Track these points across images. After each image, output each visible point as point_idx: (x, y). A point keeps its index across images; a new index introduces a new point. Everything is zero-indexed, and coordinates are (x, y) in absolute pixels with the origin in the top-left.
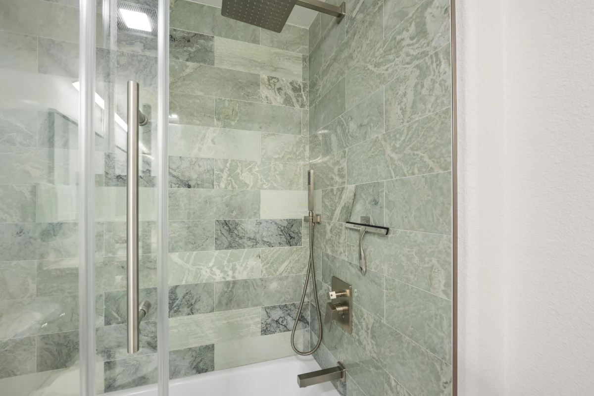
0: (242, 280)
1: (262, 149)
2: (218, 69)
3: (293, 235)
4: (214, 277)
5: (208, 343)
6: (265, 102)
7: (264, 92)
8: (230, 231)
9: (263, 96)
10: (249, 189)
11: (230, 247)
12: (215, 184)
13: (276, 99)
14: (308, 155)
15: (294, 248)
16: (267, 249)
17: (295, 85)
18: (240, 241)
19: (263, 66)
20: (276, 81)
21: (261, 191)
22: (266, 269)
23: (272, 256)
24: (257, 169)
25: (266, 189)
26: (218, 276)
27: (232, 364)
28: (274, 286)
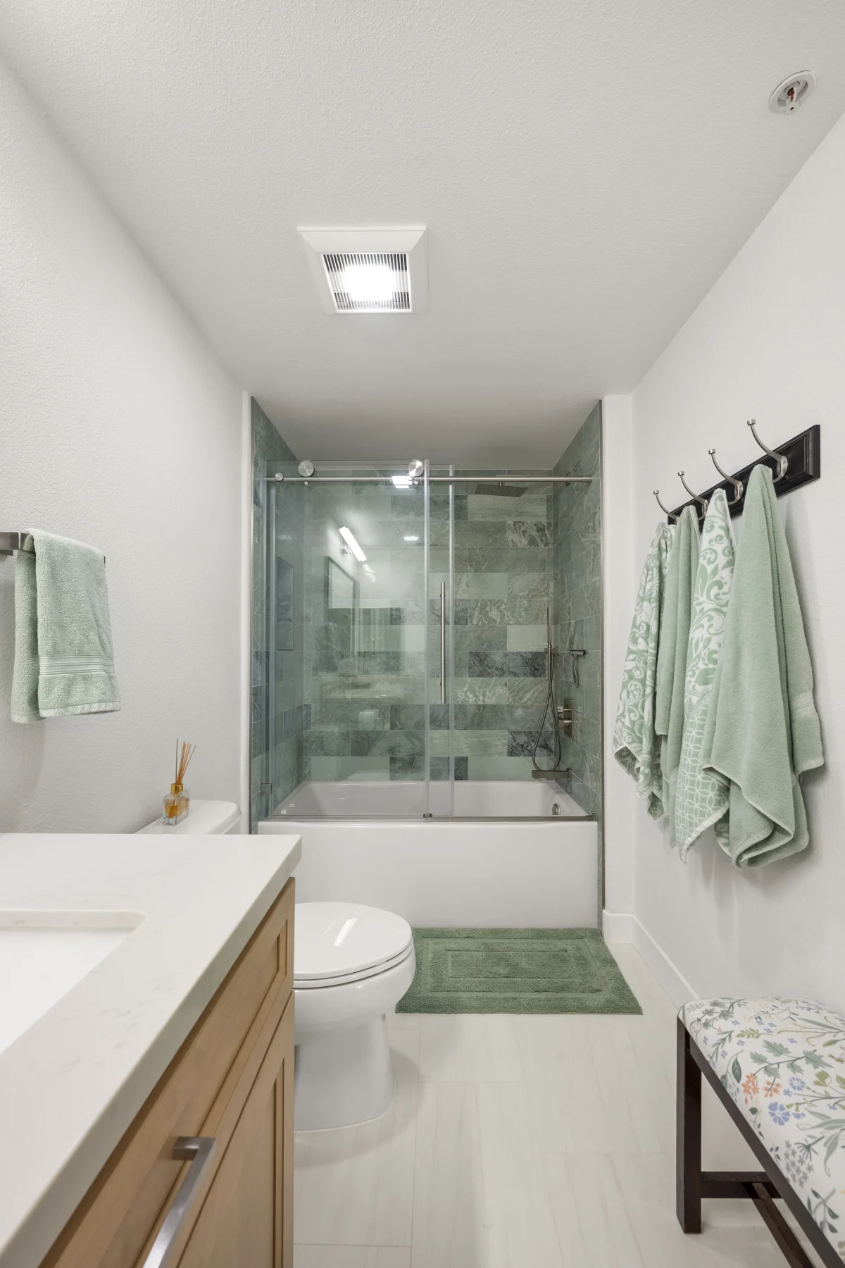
0: (491, 705)
1: (509, 588)
2: (472, 522)
3: (537, 667)
4: (468, 700)
5: (462, 755)
6: (511, 546)
7: (511, 536)
8: (481, 662)
9: (509, 539)
10: (497, 624)
11: (481, 675)
12: (468, 620)
13: (521, 542)
14: (552, 591)
15: (539, 679)
16: (513, 679)
17: (540, 526)
18: (490, 671)
19: (508, 514)
20: (521, 524)
21: (508, 626)
22: (512, 696)
23: (518, 686)
24: (504, 607)
25: (511, 624)
26: (471, 700)
27: (483, 777)
28: (519, 712)
